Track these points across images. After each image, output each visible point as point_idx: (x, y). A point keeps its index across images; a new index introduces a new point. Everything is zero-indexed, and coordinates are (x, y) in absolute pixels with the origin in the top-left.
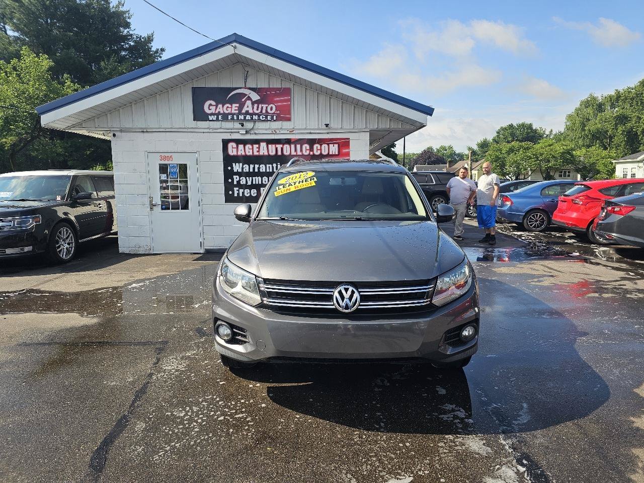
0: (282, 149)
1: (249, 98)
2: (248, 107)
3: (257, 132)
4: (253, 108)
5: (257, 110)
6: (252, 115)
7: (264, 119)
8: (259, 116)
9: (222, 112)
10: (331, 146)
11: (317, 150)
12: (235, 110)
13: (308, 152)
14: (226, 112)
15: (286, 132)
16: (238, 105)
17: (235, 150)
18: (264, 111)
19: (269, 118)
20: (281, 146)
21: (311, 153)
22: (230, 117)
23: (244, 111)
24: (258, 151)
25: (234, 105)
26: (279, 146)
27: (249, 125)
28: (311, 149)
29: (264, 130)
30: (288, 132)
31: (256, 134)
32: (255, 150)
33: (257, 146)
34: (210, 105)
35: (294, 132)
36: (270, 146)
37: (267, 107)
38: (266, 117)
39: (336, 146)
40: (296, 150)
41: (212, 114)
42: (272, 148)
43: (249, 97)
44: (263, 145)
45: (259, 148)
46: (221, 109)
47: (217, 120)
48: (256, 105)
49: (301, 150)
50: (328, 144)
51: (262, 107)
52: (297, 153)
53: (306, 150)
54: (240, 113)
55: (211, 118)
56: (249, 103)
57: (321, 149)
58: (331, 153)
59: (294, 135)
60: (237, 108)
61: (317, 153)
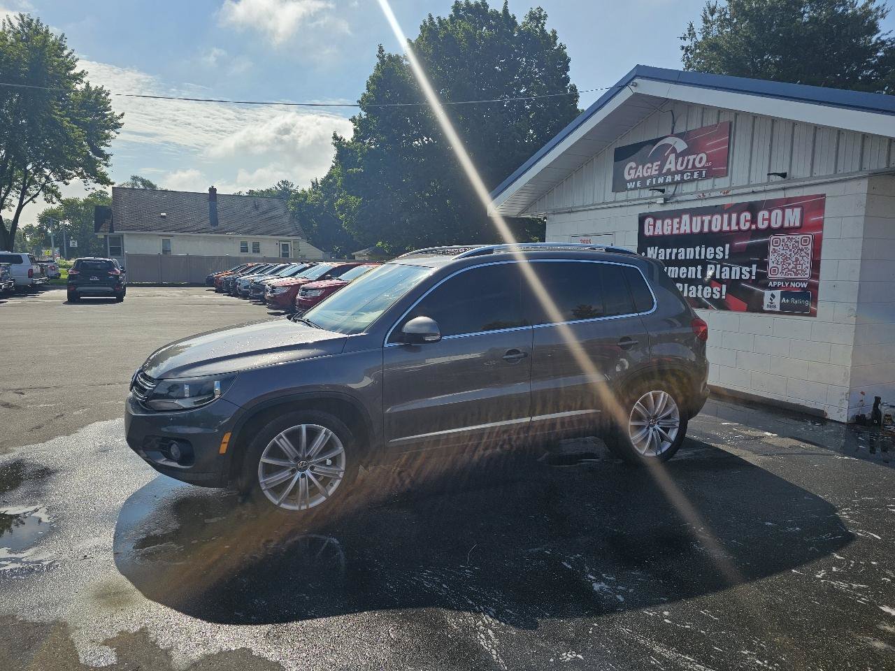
0: (710, 222)
1: (674, 150)
2: (670, 163)
3: (679, 198)
4: (676, 163)
5: (682, 165)
6: (673, 174)
7: (689, 178)
8: (682, 176)
9: (641, 176)
10: (788, 211)
11: (764, 220)
12: (656, 170)
13: (748, 224)
14: (646, 175)
15: (718, 194)
16: (659, 163)
17: (651, 228)
18: (690, 167)
19: (696, 175)
20: (709, 217)
21: (753, 227)
22: (648, 182)
23: (664, 171)
24: (679, 229)
25: (655, 164)
26: (707, 219)
27: (670, 190)
28: (754, 220)
29: (690, 195)
30: (722, 194)
31: (677, 202)
32: (676, 226)
33: (678, 220)
34: (631, 168)
35: (730, 193)
36: (694, 219)
37: (694, 160)
38: (692, 174)
39: (798, 211)
40: (729, 224)
41: (631, 181)
42: (697, 220)
43: (674, 148)
44: (686, 218)
45: (680, 223)
46: (642, 172)
47: (636, 188)
48: (680, 159)
49: (738, 223)
50: (783, 210)
51: (688, 161)
52: (730, 228)
53: (746, 221)
54: (660, 174)
55: (629, 186)
56: (672, 157)
57: (769, 220)
58: (786, 225)
59: (730, 199)
60: (657, 168)
61: (762, 225)
